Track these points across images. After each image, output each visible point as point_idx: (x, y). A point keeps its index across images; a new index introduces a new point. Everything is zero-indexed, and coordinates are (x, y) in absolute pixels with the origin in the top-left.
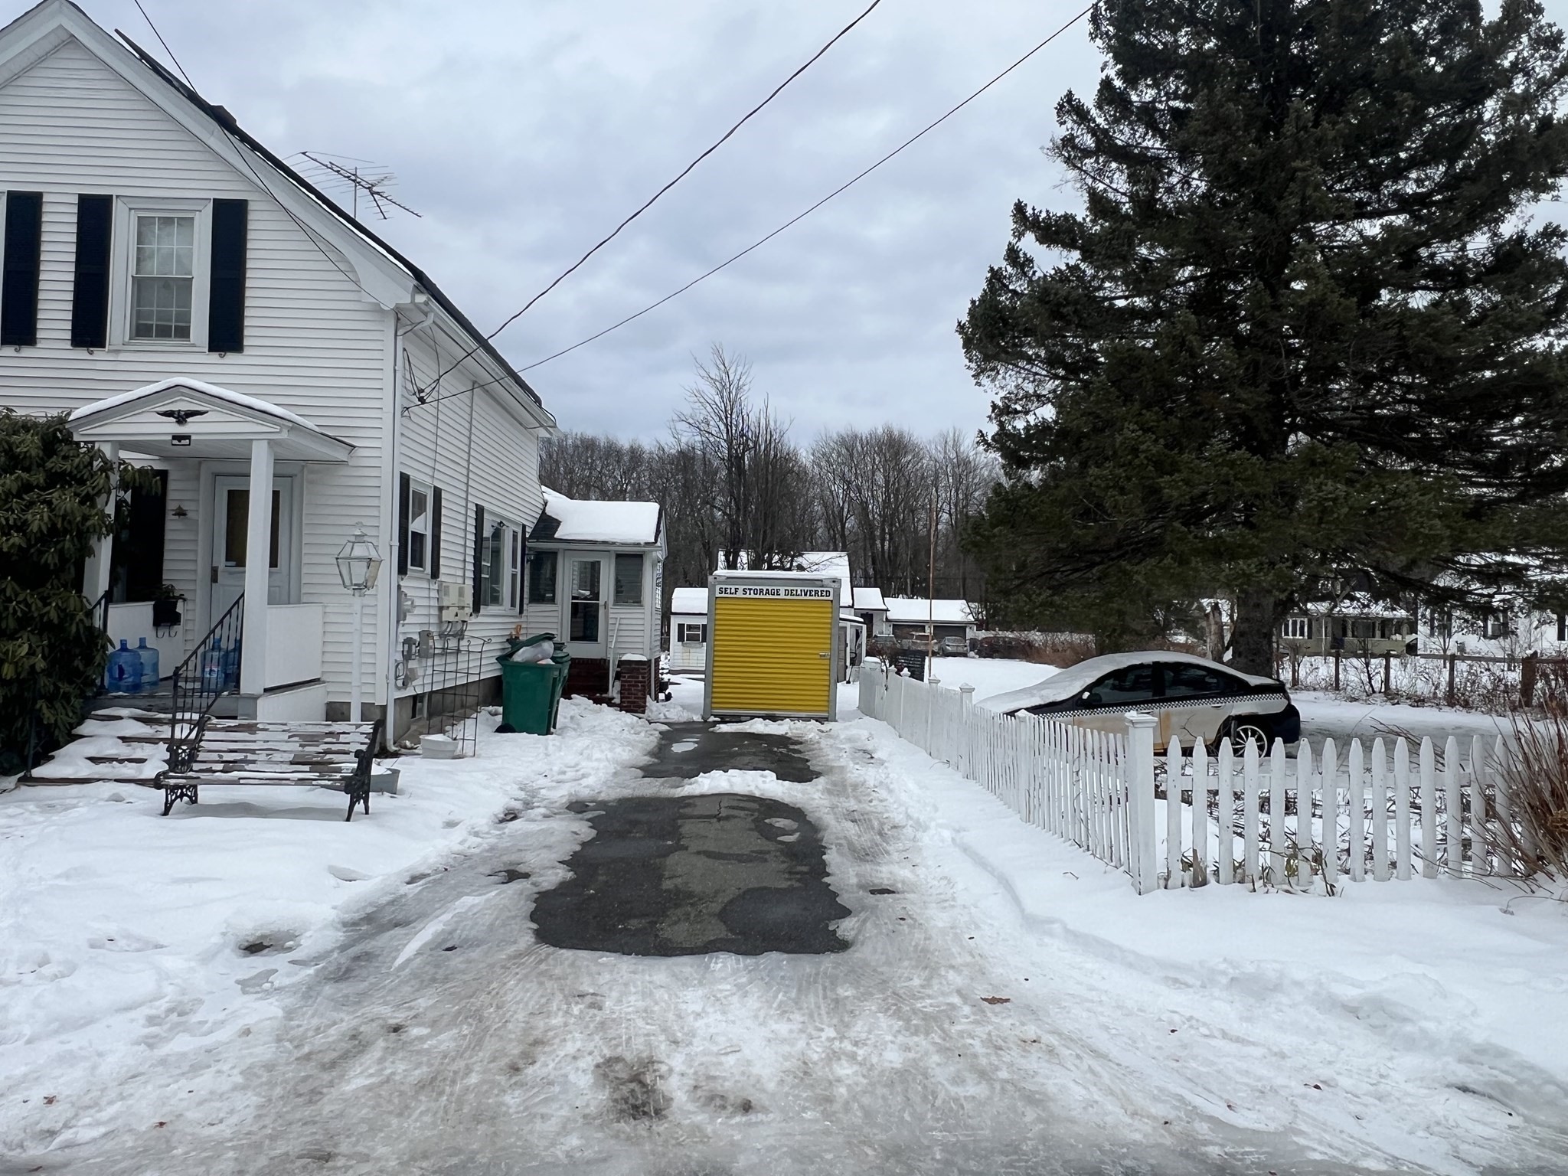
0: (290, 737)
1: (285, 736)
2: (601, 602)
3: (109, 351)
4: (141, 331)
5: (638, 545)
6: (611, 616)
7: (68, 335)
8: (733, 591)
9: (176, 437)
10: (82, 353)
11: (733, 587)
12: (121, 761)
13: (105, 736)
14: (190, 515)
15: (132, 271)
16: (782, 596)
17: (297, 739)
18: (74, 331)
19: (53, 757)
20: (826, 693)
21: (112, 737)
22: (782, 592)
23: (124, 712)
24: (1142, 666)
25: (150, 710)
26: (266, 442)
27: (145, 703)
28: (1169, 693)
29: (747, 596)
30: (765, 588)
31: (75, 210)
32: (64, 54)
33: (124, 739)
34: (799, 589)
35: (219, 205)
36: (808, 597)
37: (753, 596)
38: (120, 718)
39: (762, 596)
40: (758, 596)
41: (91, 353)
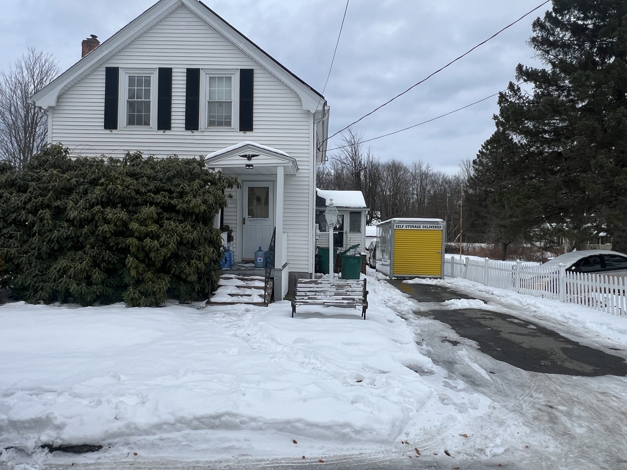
0: (331, 286)
1: (330, 285)
2: (344, 231)
3: (201, 131)
4: (211, 123)
5: (360, 208)
6: (348, 237)
7: (184, 126)
8: (402, 226)
9: (247, 165)
10: (189, 133)
11: (402, 225)
12: (242, 296)
13: (230, 285)
14: (234, 197)
15: (208, 99)
16: (422, 228)
17: (334, 286)
18: (186, 124)
19: (215, 294)
20: (440, 268)
21: (233, 286)
22: (422, 227)
23: (233, 276)
24: (595, 256)
25: (239, 275)
26: (283, 167)
27: (237, 272)
28: (608, 267)
29: (407, 228)
30: (414, 225)
31: (185, 74)
32: (180, 11)
33: (238, 287)
34: (429, 225)
35: (242, 71)
36: (432, 229)
37: (410, 228)
38: (232, 278)
39: (413, 228)
40: (412, 228)
41: (193, 132)
